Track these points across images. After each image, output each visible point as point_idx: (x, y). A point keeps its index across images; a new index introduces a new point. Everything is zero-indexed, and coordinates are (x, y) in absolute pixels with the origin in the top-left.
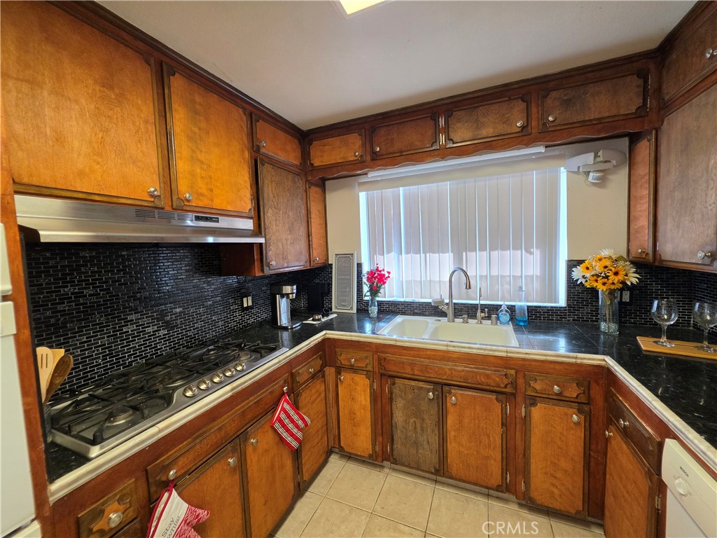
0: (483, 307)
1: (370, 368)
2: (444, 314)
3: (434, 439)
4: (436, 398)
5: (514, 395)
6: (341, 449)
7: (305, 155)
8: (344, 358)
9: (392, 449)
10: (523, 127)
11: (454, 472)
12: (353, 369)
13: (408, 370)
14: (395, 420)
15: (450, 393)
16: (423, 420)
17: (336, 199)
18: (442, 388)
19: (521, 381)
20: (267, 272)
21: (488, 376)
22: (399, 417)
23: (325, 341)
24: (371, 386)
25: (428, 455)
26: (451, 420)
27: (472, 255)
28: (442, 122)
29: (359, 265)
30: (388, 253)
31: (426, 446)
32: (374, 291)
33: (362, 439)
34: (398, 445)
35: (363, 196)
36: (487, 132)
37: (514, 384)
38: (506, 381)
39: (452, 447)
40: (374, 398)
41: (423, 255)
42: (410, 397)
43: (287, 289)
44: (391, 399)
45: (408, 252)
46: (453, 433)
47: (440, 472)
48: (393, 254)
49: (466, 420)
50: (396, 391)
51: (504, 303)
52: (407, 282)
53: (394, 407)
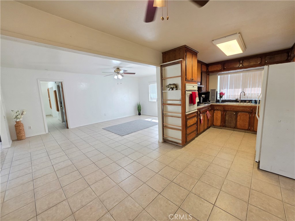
0: (248, 100)
1: (221, 109)
2: (238, 102)
3: (234, 122)
4: (235, 114)
5: (252, 113)
6: (214, 125)
7: (207, 69)
8: (215, 108)
9: (225, 124)
10: (260, 63)
11: (238, 127)
12: (217, 110)
13: (230, 109)
14: (226, 119)
15: (239, 113)
16: (232, 118)
17: (211, 78)
18: (237, 112)
19: (253, 110)
20: (202, 92)
21: (247, 109)
22: (227, 118)
23: (211, 105)
24: (221, 113)
25: (233, 125)
26: (238, 118)
27: (247, 89)
28: (241, 62)
29: (217, 92)
30: (224, 89)
31: (233, 123)
32: (221, 97)
33: (219, 123)
34: (226, 124)
35: (219, 77)
36: (252, 64)
37: (252, 110)
38: (250, 110)
39: (238, 123)
40: (222, 115)
41: (234, 89)
42: (230, 114)
43: (203, 96)
44: (225, 115)
45: (230, 89)
46: (238, 120)
47: (235, 128)
48: (226, 89)
49: (242, 118)
50: (227, 113)
51: (253, 99)
52: (229, 95)
53: (226, 116)
